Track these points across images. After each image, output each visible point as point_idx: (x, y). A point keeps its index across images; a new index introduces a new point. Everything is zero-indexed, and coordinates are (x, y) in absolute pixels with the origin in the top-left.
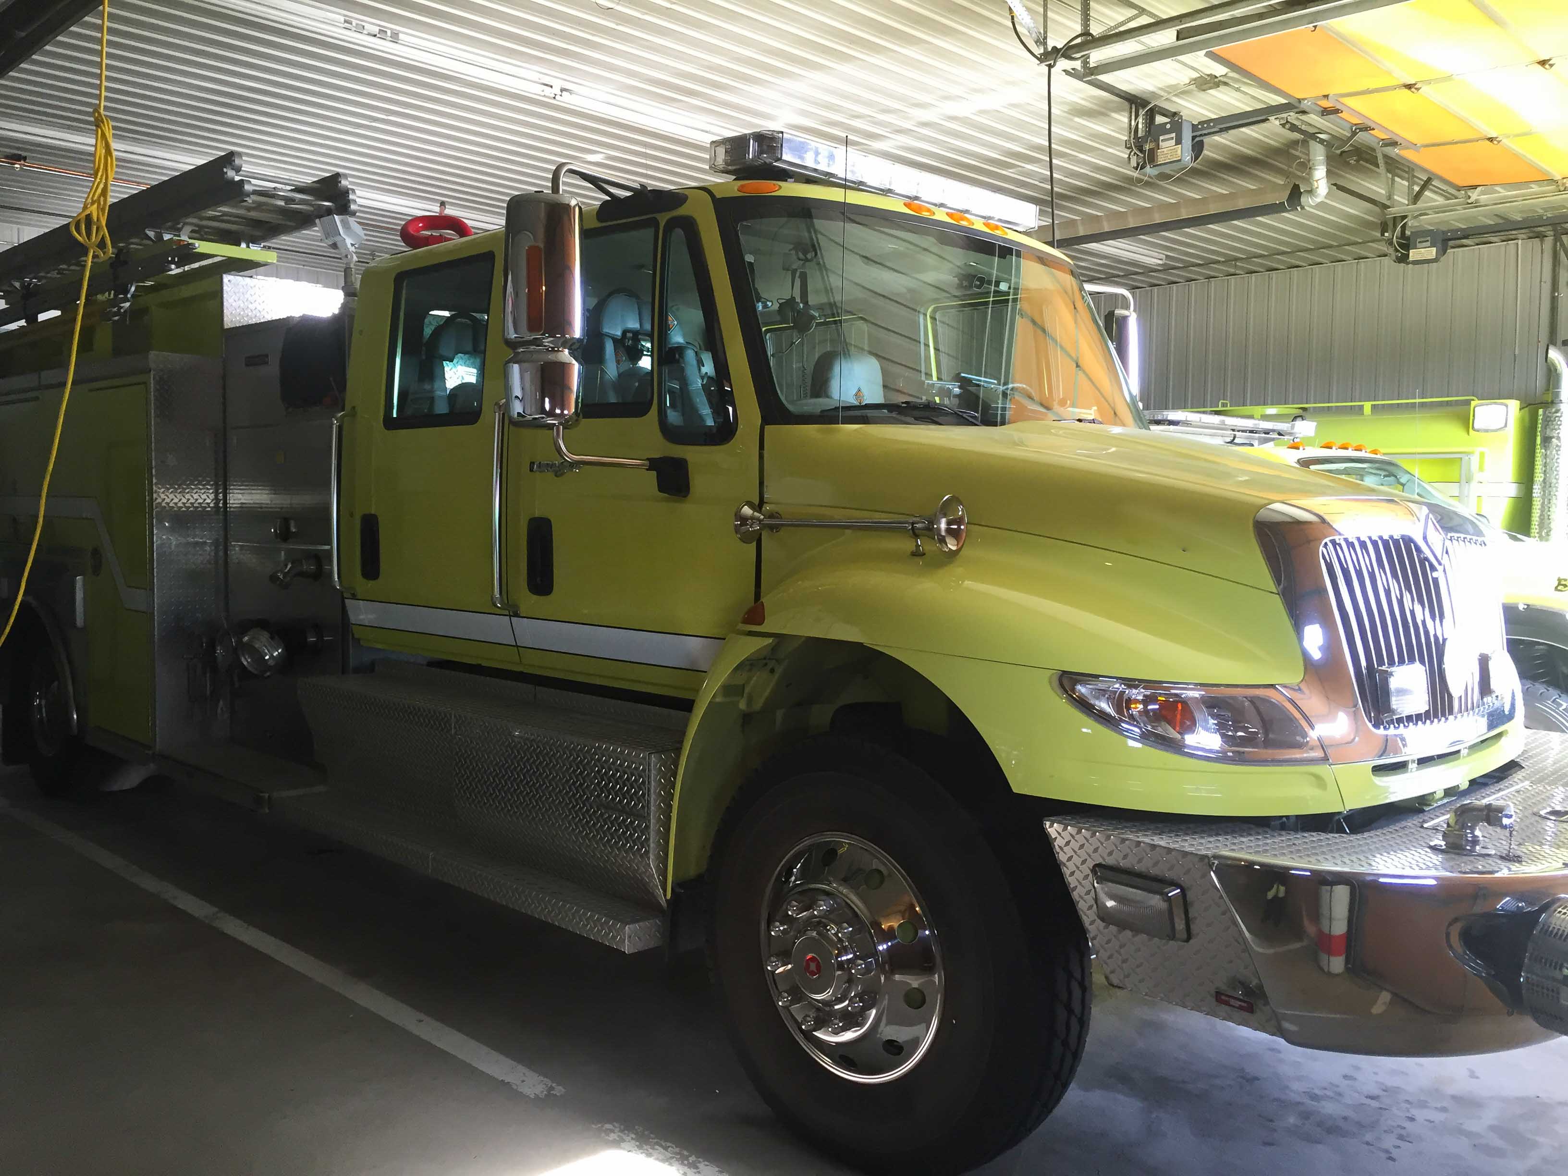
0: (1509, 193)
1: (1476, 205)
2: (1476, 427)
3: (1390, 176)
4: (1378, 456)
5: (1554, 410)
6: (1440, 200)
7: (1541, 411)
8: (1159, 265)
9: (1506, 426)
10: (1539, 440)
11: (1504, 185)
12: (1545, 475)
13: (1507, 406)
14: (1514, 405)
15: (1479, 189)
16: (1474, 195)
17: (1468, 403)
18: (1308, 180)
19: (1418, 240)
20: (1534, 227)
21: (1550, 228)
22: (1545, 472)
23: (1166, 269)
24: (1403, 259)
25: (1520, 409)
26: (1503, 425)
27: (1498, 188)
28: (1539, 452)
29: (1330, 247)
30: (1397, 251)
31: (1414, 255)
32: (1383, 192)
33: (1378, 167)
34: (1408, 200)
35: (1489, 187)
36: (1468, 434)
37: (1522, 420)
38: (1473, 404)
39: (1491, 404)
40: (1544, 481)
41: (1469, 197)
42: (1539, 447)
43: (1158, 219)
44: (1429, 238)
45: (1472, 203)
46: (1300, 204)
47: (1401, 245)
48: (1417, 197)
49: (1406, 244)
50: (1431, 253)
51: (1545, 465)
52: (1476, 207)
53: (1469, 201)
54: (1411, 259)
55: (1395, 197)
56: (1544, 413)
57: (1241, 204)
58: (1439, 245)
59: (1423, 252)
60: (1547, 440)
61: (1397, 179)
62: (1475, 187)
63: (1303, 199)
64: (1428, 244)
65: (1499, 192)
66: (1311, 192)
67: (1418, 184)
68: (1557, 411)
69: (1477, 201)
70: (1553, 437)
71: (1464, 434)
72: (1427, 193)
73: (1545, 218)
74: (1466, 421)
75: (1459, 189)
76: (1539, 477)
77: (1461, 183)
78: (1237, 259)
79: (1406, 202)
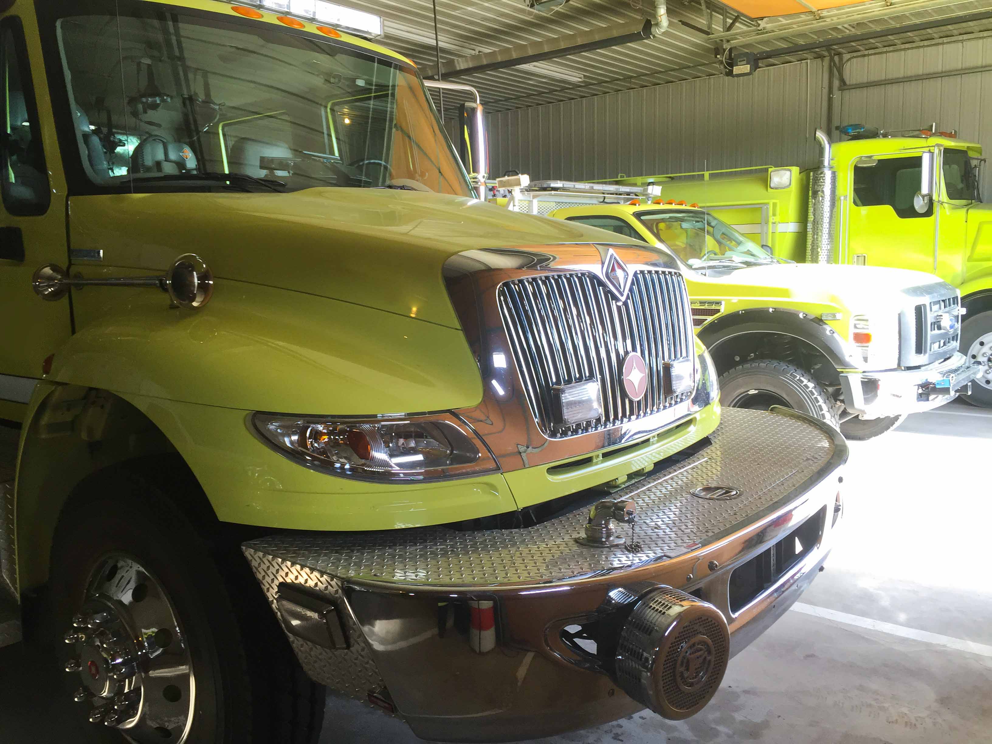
0: (788, 22)
1: (764, 32)
2: (772, 185)
3: (709, 11)
4: (696, 209)
5: (819, 172)
6: (745, 28)
7: (812, 174)
8: (580, 82)
9: (790, 184)
10: (810, 194)
11: (783, 16)
12: (814, 216)
13: (790, 171)
14: (795, 170)
15: (765, 19)
16: (762, 24)
17: (766, 170)
18: (654, 16)
19: (739, 60)
20: (812, 49)
21: (824, 49)
22: (814, 215)
23: (587, 85)
24: (730, 73)
25: (800, 173)
26: (788, 184)
27: (780, 19)
28: (811, 201)
29: (689, 67)
30: (726, 68)
31: (737, 70)
32: (705, 22)
33: (701, 5)
34: (723, 28)
35: (773, 18)
36: (767, 190)
37: (802, 180)
38: (770, 170)
39: (781, 170)
40: (814, 221)
41: (759, 25)
42: (810, 198)
43: (563, 46)
44: (745, 59)
45: (761, 30)
46: (651, 34)
47: (728, 64)
48: (729, 28)
49: (731, 63)
50: (746, 68)
51: (814, 210)
52: (763, 33)
53: (759, 28)
54: (734, 73)
55: (713, 26)
56: (813, 174)
57: (615, 33)
58: (752, 63)
59: (742, 68)
60: (815, 193)
61: (713, 13)
62: (762, 19)
63: (653, 29)
64: (745, 62)
65: (781, 21)
66: (657, 25)
67: (730, 18)
68: (822, 173)
69: (764, 28)
70: (819, 191)
71: (764, 191)
72: (737, 24)
73: (818, 42)
74: (765, 181)
75: (752, 19)
76: (811, 218)
77: (753, 16)
78: (631, 77)
79: (722, 30)
